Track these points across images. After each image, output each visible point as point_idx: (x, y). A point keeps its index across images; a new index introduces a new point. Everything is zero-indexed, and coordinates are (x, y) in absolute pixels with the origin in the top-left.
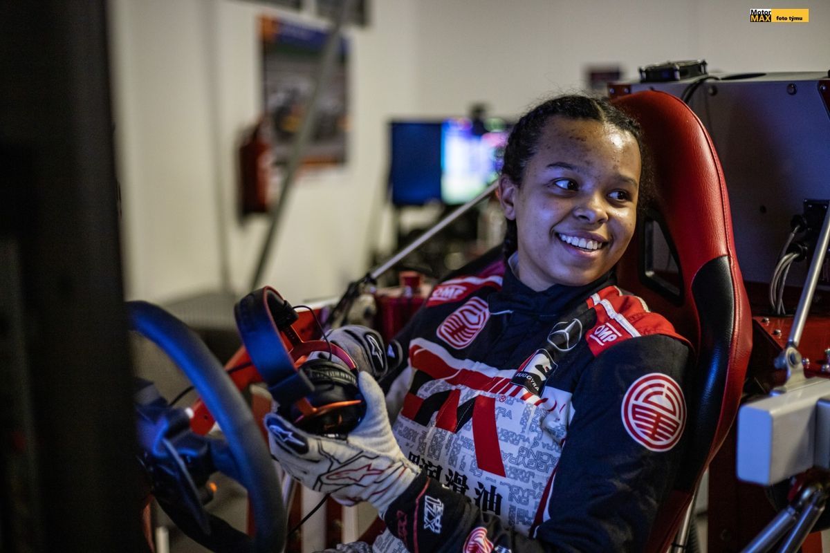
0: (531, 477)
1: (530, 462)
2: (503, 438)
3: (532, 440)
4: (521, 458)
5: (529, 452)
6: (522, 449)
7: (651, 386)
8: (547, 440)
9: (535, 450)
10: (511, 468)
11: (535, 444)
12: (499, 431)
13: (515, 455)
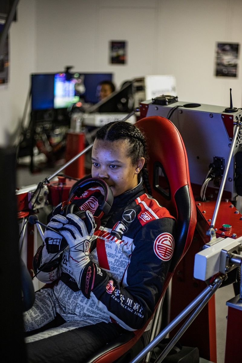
0: (119, 270)
1: (119, 264)
2: (109, 256)
3: (119, 256)
4: (115, 263)
5: (118, 261)
6: (116, 260)
7: (163, 238)
8: (124, 256)
9: (120, 260)
10: (112, 267)
11: (120, 258)
12: (107, 253)
13: (113, 262)
